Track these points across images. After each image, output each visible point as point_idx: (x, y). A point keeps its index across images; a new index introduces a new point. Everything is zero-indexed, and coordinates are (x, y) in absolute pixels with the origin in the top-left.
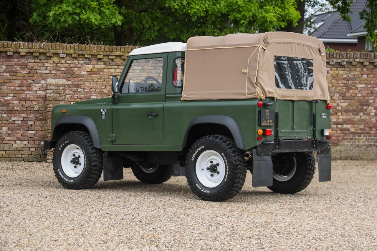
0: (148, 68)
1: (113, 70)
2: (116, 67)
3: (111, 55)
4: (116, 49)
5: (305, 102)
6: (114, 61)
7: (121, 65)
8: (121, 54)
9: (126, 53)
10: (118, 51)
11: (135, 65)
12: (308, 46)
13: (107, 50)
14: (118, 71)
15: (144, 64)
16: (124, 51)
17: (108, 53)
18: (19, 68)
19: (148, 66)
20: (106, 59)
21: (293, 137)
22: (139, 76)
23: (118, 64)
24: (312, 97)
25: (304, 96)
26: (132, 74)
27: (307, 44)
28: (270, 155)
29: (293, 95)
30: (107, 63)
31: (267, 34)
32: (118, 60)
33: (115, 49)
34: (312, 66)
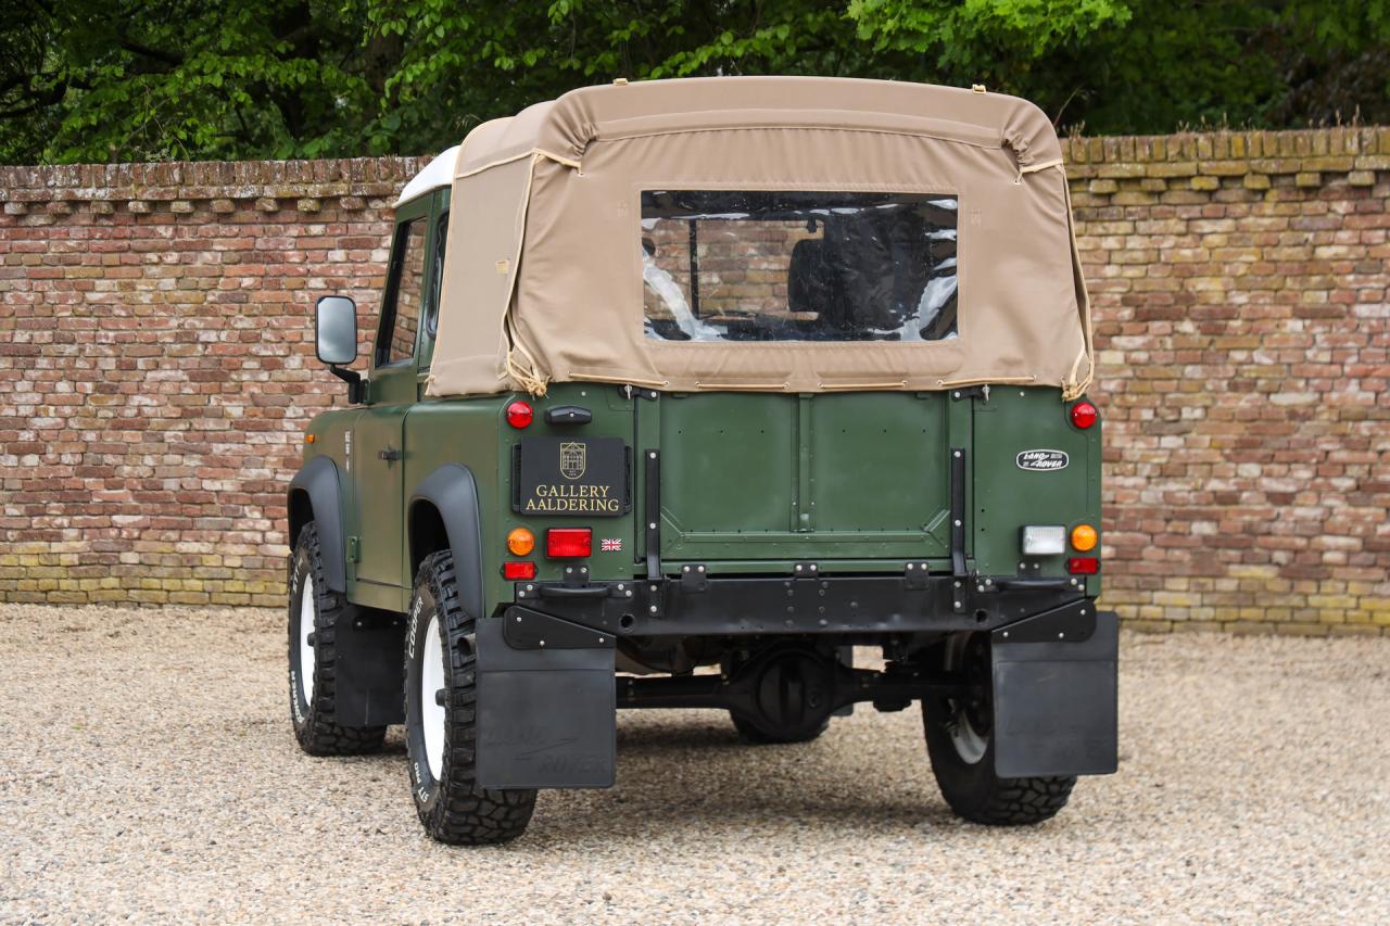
0: (1260, 225)
1: (1111, 243)
2: (1125, 227)
3: (1097, 178)
4: (1118, 153)
5: (903, 400)
6: (1117, 200)
7: (1144, 219)
8: (1140, 169)
9: (1159, 166)
10: (1124, 158)
11: (1206, 214)
12: (913, 134)
13: (1081, 157)
14: (1134, 242)
15: (1244, 206)
16: (1151, 155)
17: (1085, 171)
18: (752, 251)
19: (1263, 216)
20: (1083, 195)
21: (785, 566)
22: (1225, 263)
23: (1130, 214)
24: (947, 374)
25: (872, 369)
26: (1195, 255)
27: (914, 127)
28: (602, 646)
29: (781, 369)
30: (1087, 211)
31: (581, 95)
32: (1129, 197)
33: (1111, 151)
34: (955, 228)
